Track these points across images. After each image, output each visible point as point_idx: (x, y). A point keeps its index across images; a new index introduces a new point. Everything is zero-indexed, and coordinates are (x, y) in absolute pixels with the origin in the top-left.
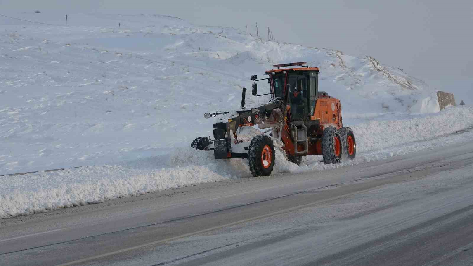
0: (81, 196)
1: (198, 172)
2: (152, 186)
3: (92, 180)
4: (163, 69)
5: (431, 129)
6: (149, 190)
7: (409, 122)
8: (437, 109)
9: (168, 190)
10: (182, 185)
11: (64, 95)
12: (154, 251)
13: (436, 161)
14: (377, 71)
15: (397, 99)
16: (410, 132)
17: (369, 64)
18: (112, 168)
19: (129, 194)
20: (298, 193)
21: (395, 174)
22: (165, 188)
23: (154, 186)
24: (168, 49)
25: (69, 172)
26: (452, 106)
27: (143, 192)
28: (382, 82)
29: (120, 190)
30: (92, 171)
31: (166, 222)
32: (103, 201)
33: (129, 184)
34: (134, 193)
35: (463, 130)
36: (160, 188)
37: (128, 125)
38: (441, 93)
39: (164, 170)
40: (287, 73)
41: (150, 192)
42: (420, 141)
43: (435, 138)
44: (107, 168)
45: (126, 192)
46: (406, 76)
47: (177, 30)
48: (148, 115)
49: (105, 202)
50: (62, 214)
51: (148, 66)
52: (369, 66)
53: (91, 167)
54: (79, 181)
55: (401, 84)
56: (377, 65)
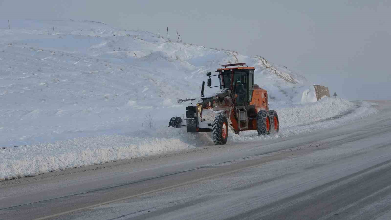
0: (20, 170)
1: (117, 150)
2: (79, 162)
3: (28, 157)
4: (89, 65)
5: (310, 115)
6: (76, 165)
7: (291, 110)
8: (315, 99)
9: (92, 165)
10: (104, 161)
11: (6, 86)
12: (80, 216)
13: (313, 142)
14: (266, 68)
15: (282, 91)
16: (292, 118)
17: (259, 63)
18: (46, 147)
19: (59, 169)
20: (199, 168)
21: (280, 152)
22: (90, 163)
23: (80, 162)
24: (93, 49)
25: (9, 150)
26: (327, 97)
27: (71, 167)
28: (270, 77)
29: (52, 166)
30: (29, 150)
31: (89, 192)
32: (37, 174)
33: (59, 160)
34: (64, 167)
35: (335, 117)
36: (86, 164)
37: (59, 112)
38: (318, 86)
39: (89, 149)
40: (233, 71)
41: (77, 167)
42: (301, 125)
43: (312, 123)
44: (41, 147)
45: (57, 167)
46: (289, 72)
47: (102, 33)
48: (76, 103)
49: (40, 175)
50: (3, 185)
51: (76, 63)
52: (259, 64)
53: (28, 146)
54: (17, 158)
55: (286, 79)
56: (266, 63)
